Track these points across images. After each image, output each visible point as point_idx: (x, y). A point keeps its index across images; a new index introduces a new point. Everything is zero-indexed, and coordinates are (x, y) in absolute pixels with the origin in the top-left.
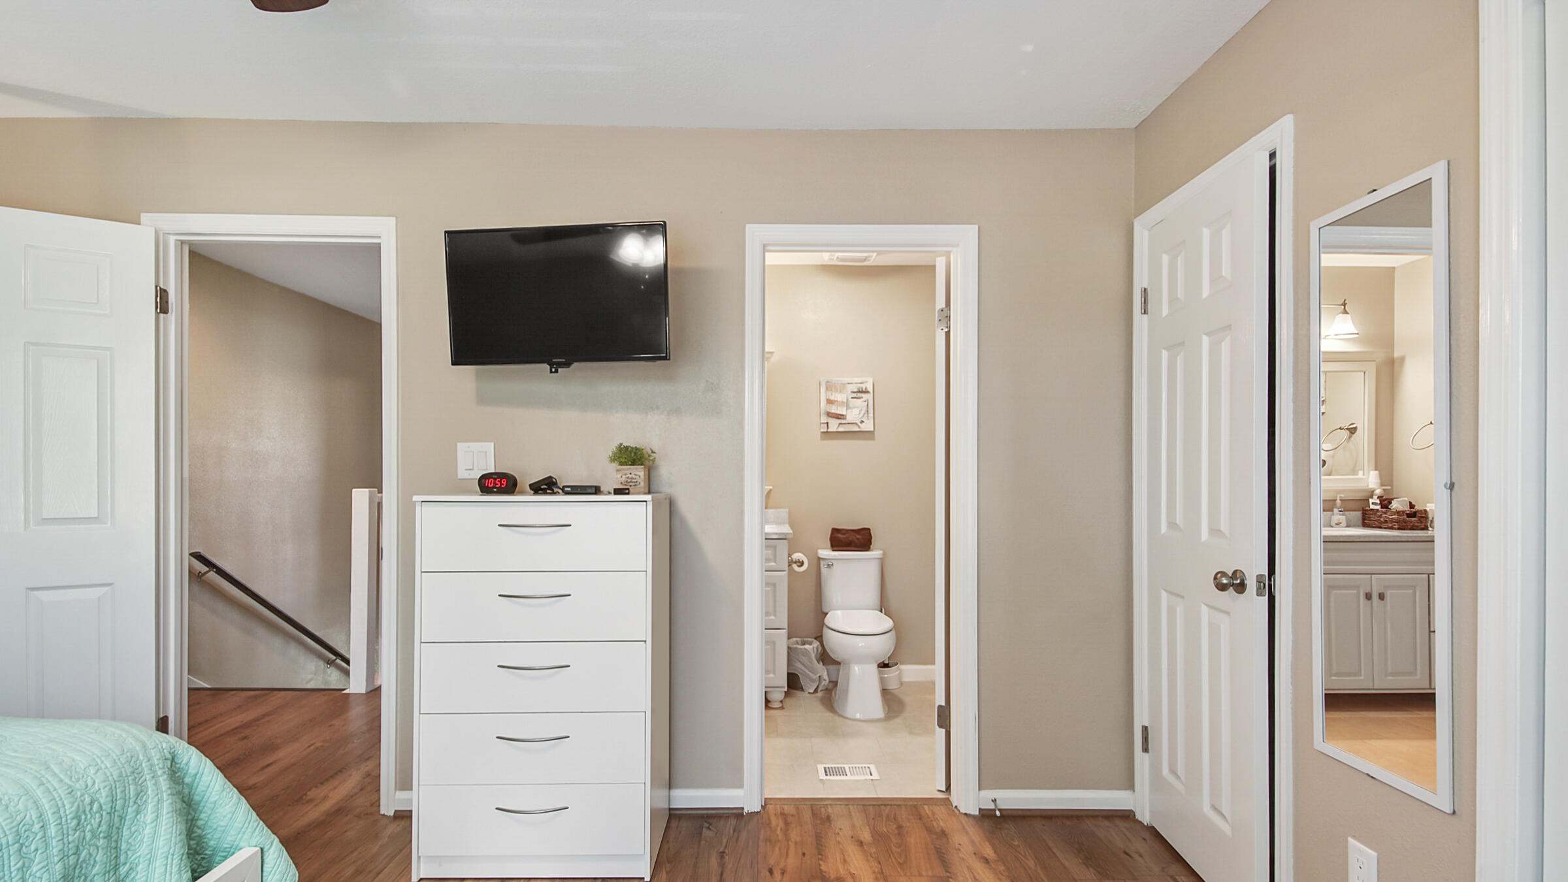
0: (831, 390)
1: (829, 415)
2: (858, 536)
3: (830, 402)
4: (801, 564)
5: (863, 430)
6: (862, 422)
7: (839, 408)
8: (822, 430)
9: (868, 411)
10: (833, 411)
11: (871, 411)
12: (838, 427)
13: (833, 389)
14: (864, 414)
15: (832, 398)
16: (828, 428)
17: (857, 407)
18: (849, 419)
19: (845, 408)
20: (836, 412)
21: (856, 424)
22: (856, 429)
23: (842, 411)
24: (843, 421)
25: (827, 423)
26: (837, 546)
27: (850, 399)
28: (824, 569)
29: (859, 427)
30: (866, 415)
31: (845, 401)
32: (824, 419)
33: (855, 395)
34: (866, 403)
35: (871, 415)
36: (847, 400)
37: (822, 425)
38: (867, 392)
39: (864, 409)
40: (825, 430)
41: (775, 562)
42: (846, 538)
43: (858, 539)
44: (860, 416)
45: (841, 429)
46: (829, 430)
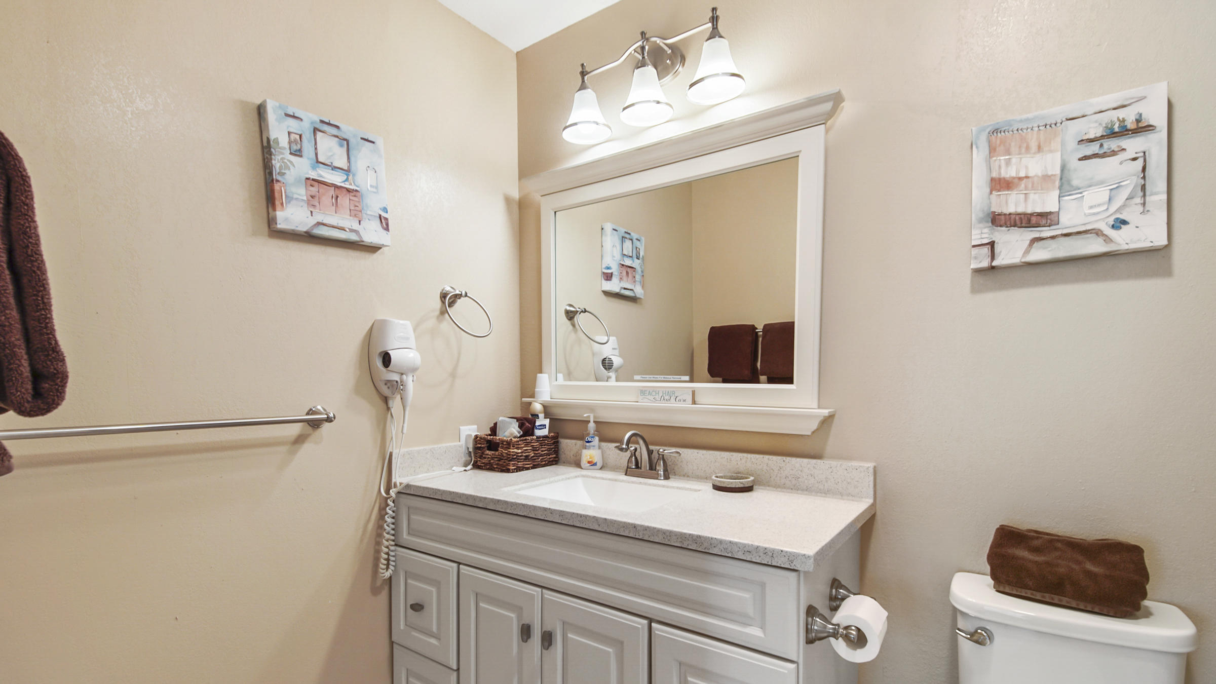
0: (1008, 152)
1: (997, 220)
2: (1089, 566)
3: (1000, 184)
4: (860, 640)
5: (1124, 247)
6: (1120, 223)
7: (1032, 196)
8: (974, 265)
9: (1143, 188)
10: (1011, 209)
11: (1159, 184)
12: (1027, 252)
13: (1014, 149)
14: (1130, 198)
15: (1009, 173)
16: (993, 257)
17: (1101, 183)
18: (1070, 220)
19: (1057, 192)
20: (1020, 210)
21: (1098, 233)
22: (1095, 247)
23: (1037, 203)
24: (1046, 232)
25: (992, 244)
26: (1009, 583)
27: (1074, 163)
28: (966, 646)
29: (1108, 239)
30: (1138, 200)
31: (1058, 172)
32: (983, 234)
33: (1094, 148)
34: (1139, 164)
35: (1158, 197)
36: (1063, 168)
37: (975, 251)
38: (1142, 128)
39: (1131, 183)
40: (985, 264)
41: (763, 627)
42: (1048, 563)
43: (1088, 573)
44: (1113, 209)
45: (1039, 254)
46: (994, 264)
